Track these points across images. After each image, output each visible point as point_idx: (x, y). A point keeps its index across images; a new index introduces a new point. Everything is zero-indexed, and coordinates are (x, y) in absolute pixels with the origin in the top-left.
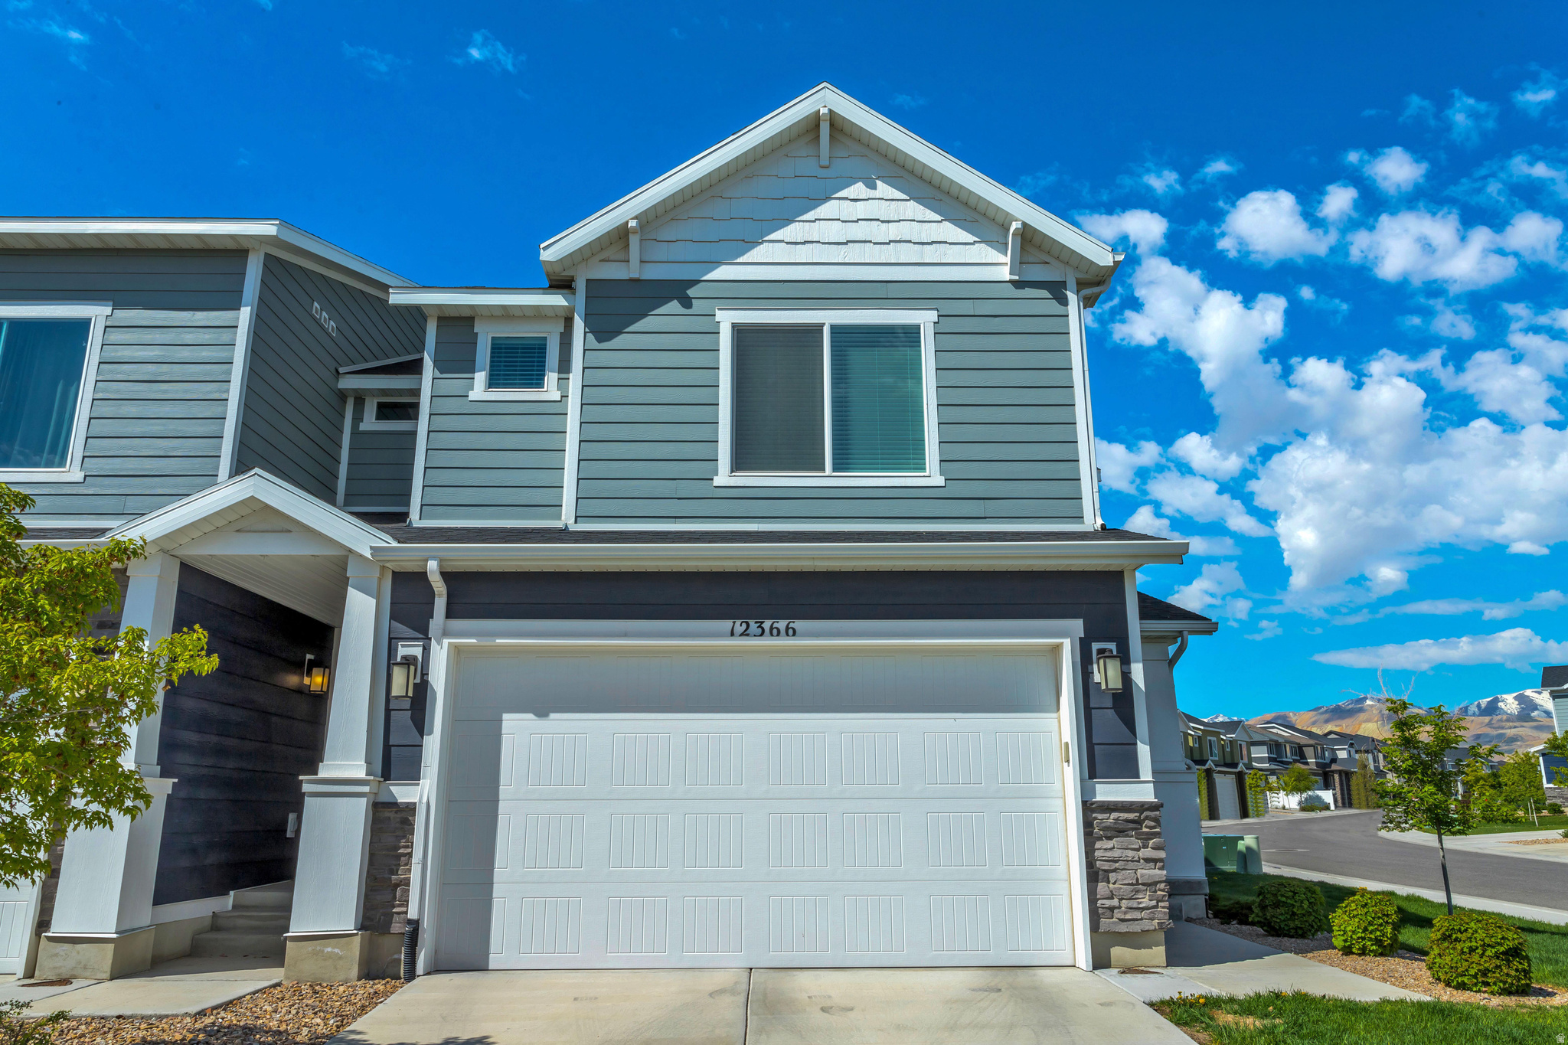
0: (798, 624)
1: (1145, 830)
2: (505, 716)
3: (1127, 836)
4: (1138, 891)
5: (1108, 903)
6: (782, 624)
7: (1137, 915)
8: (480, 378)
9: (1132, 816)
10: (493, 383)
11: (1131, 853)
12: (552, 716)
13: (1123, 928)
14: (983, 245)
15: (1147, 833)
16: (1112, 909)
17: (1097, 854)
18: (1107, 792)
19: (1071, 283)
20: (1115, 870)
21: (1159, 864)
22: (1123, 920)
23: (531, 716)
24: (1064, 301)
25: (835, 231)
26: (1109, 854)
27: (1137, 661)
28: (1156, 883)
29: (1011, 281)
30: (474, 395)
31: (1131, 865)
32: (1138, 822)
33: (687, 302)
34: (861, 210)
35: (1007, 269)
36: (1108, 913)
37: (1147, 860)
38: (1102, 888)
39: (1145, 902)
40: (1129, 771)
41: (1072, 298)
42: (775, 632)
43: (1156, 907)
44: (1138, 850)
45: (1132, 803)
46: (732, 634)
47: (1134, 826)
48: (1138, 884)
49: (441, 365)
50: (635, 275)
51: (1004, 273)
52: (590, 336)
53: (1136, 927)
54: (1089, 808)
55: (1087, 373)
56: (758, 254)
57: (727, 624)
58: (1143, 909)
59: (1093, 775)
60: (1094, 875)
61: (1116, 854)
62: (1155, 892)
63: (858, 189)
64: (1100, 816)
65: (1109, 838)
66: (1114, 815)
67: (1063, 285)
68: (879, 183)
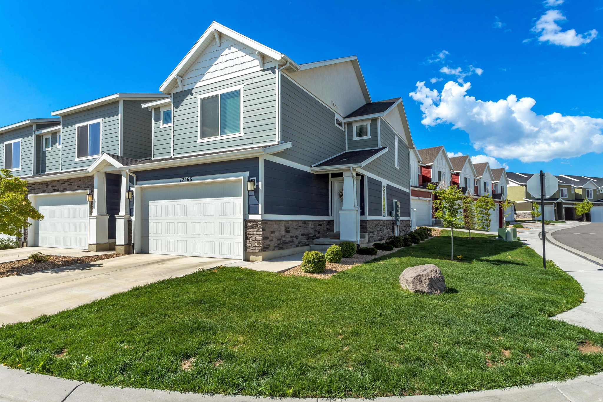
0: (192, 178)
1: (259, 227)
2: (149, 202)
3: (254, 228)
4: (255, 242)
5: (249, 245)
6: (189, 178)
7: (255, 248)
8: (161, 122)
9: (255, 223)
10: (164, 123)
11: (255, 233)
12: (156, 201)
13: (251, 251)
14: (256, 60)
15: (258, 228)
16: (250, 246)
17: (247, 233)
18: (252, 217)
19: (277, 67)
20: (251, 237)
21: (261, 236)
22: (252, 249)
23: (153, 201)
24: (274, 73)
25: (221, 66)
26: (250, 233)
27: (260, 181)
28: (259, 240)
29: (261, 70)
30: (161, 126)
31: (255, 236)
32: (257, 225)
33: (192, 95)
34: (227, 58)
35: (259, 66)
36: (249, 247)
37: (258, 235)
38: (248, 241)
39: (257, 245)
40: (256, 212)
41: (277, 71)
42: (188, 180)
43: (259, 246)
44: (256, 232)
45: (255, 220)
46: (181, 181)
47: (256, 226)
48: (255, 240)
49: (155, 121)
50: (181, 90)
51: (259, 68)
52: (175, 108)
53: (254, 251)
54: (246, 221)
55: (279, 95)
56: (206, 77)
57: (180, 179)
58: (256, 247)
59: (249, 213)
60: (246, 238)
61: (251, 233)
62: (259, 242)
63: (227, 51)
64: (249, 223)
65: (251, 229)
66: (252, 223)
67: (275, 67)
68: (232, 47)
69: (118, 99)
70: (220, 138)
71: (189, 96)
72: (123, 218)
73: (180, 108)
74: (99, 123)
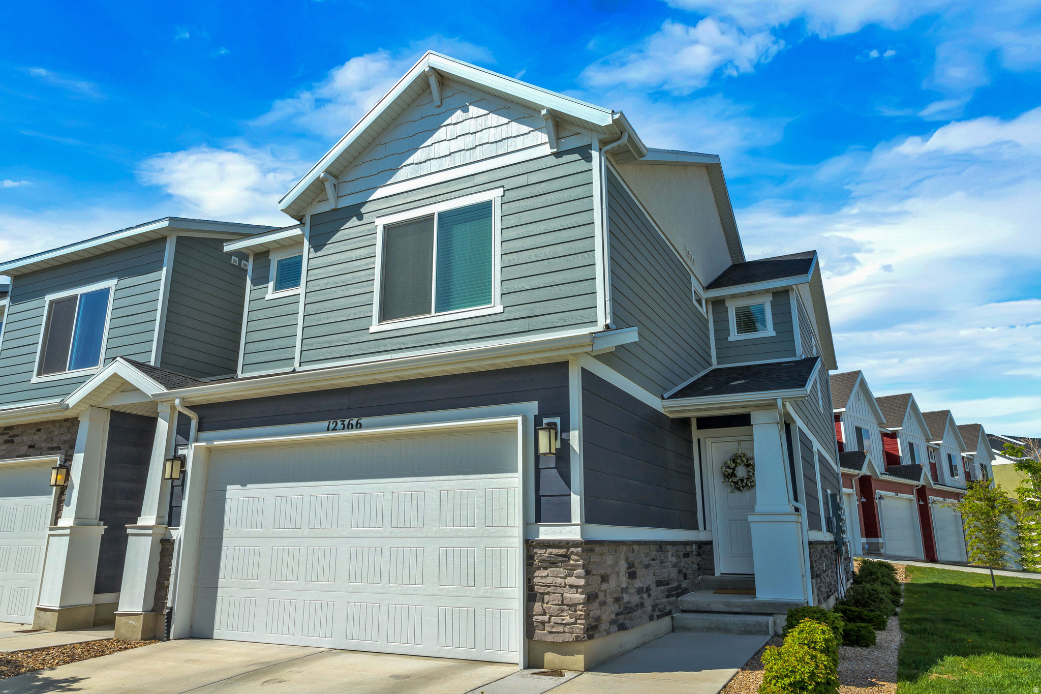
0: (363, 421)
1: (572, 562)
2: (229, 487)
3: (557, 567)
4: (563, 611)
5: (540, 618)
6: (354, 421)
7: (561, 629)
8: (271, 285)
9: (561, 551)
10: (277, 288)
11: (559, 581)
12: (249, 486)
13: (550, 638)
14: (536, 132)
15: (572, 565)
16: (543, 623)
17: (536, 580)
18: (547, 533)
19: (596, 144)
20: (548, 593)
21: (580, 590)
22: (550, 632)
23: (239, 487)
24: (588, 159)
25: (444, 149)
26: (543, 581)
27: (574, 429)
28: (576, 605)
29: (553, 154)
30: (268, 297)
31: (559, 590)
32: (567, 557)
33: (360, 217)
34: (459, 129)
35: (548, 146)
36: (541, 626)
37: (571, 586)
38: (537, 607)
39: (567, 619)
40: (564, 517)
41: (595, 154)
42: (350, 427)
43: (575, 623)
44: (565, 578)
45: (560, 541)
46: (328, 430)
47: (563, 559)
48: (562, 604)
49: (255, 283)
50: (333, 207)
51: (547, 150)
52: (312, 250)
53: (559, 639)
54: (530, 545)
55: (604, 210)
56: (402, 174)
57: (326, 423)
58: (566, 624)
59: (538, 519)
60: (531, 595)
61: (549, 580)
62: (575, 611)
63: (458, 115)
64: (539, 551)
65: (546, 568)
66: (549, 550)
67: (589, 146)
68: (471, 107)
69: (165, 234)
70: (434, 318)
71: (354, 221)
72: (150, 532)
73: (327, 249)
74: (107, 290)
